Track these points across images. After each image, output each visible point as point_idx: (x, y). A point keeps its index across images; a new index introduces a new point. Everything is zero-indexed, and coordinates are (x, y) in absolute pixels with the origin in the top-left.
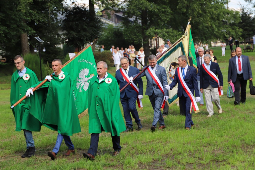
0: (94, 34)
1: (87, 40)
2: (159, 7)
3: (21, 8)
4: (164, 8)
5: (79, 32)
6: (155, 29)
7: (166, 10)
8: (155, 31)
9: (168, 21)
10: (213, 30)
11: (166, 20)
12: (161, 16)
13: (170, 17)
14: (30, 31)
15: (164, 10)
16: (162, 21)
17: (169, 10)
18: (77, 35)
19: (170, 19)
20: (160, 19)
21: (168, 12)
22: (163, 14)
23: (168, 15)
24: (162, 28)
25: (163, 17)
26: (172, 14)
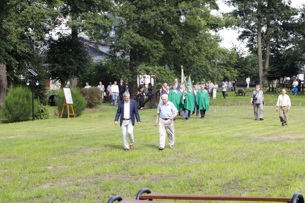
0: (81, 68)
1: (72, 74)
2: (151, 42)
3: (11, 37)
4: (157, 44)
5: (64, 65)
6: (146, 66)
7: (158, 45)
8: (146, 68)
9: (160, 58)
10: (207, 70)
11: (158, 56)
12: (153, 52)
13: (162, 53)
14: (14, 61)
15: (156, 46)
16: (154, 57)
17: (162, 46)
18: (62, 68)
19: (163, 55)
20: (152, 55)
21: (160, 48)
22: (155, 50)
23: (160, 51)
24: (153, 65)
25: (155, 53)
26: (164, 50)
